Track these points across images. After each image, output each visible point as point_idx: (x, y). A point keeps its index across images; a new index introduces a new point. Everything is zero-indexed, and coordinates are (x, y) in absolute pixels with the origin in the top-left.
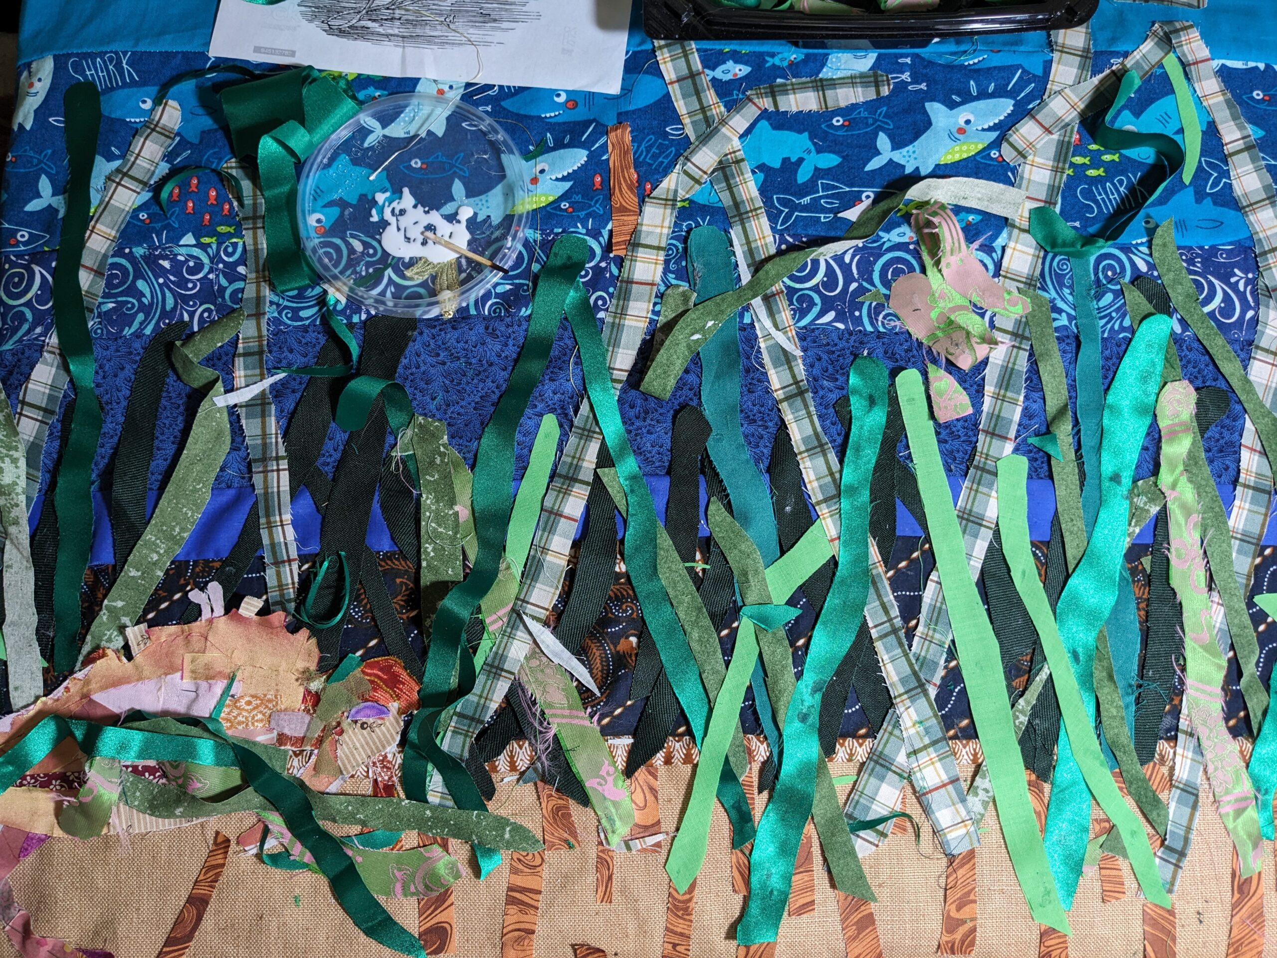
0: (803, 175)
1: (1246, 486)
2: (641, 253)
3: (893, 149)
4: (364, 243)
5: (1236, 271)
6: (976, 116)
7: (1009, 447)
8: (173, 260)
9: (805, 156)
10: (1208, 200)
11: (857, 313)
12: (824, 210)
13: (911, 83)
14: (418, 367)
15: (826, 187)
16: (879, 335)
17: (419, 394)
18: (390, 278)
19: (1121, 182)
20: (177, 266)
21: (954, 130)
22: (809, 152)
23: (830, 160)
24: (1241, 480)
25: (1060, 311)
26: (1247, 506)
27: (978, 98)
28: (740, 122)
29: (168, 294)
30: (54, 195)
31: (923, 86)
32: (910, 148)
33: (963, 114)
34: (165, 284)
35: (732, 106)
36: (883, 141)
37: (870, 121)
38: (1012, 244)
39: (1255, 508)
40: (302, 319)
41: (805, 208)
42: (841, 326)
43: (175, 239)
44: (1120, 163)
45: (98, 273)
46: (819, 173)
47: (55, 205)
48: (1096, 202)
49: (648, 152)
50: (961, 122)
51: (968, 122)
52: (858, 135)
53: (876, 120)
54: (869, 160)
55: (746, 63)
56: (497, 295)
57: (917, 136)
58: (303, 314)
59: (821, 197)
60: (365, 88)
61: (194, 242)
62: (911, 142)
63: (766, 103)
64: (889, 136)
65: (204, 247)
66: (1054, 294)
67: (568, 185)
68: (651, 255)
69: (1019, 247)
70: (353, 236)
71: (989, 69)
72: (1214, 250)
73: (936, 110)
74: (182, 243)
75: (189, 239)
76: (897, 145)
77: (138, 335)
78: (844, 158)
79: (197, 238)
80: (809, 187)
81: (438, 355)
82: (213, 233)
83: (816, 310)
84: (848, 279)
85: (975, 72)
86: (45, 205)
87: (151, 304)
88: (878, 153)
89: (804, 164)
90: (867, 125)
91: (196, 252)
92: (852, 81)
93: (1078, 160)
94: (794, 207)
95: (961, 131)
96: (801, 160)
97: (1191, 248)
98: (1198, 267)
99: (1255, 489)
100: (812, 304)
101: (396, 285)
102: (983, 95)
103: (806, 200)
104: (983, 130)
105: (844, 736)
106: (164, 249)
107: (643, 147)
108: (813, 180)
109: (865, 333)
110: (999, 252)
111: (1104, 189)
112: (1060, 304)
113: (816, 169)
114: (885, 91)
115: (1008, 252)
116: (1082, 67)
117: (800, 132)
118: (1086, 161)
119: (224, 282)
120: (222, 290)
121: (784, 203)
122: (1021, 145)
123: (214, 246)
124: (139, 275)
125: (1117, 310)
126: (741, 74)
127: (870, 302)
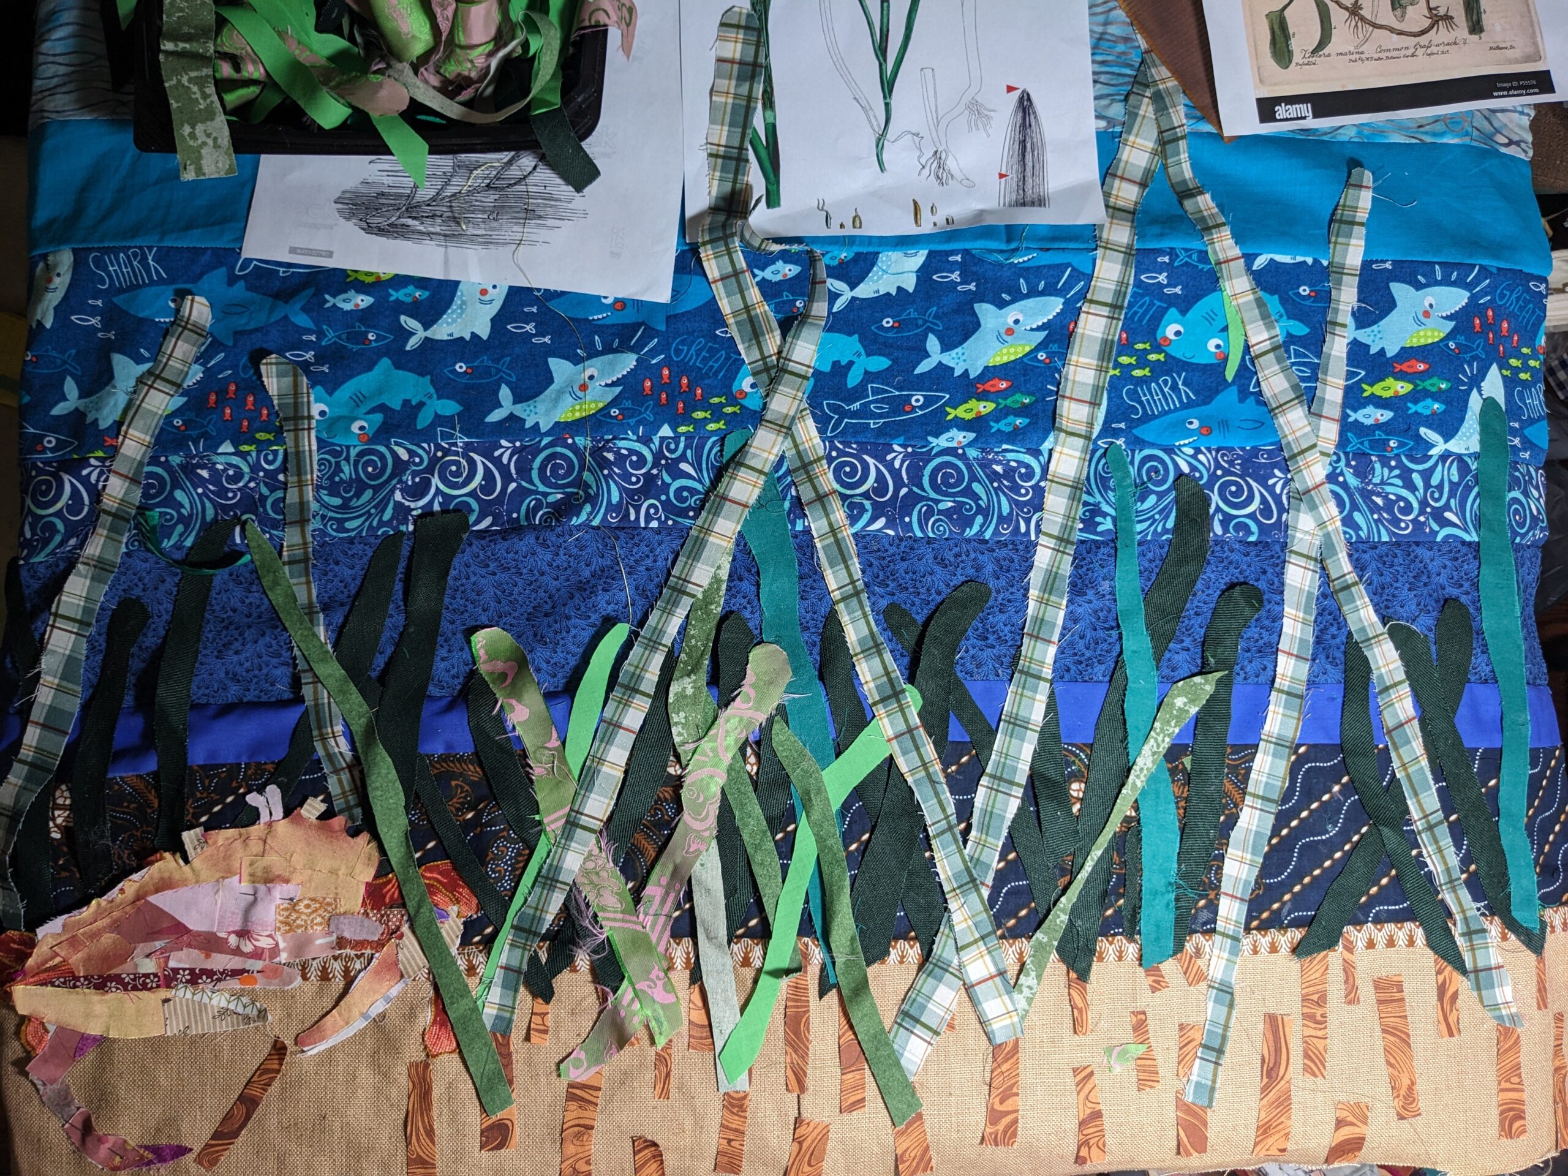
0: (853, 379)
1: (1280, 691)
3: (942, 351)
4: (409, 451)
5: (1277, 472)
6: (1025, 315)
7: (1053, 650)
8: (212, 469)
9: (854, 359)
11: (907, 519)
12: (874, 416)
13: (960, 284)
14: (468, 578)
15: (876, 392)
16: (930, 541)
17: (470, 606)
18: (437, 488)
19: (1165, 382)
20: (216, 476)
21: (1003, 331)
22: (859, 355)
23: (880, 363)
24: (1276, 685)
25: (1105, 515)
26: (1281, 710)
27: (1027, 296)
29: (208, 504)
30: (80, 397)
31: (972, 287)
32: (959, 350)
33: (1012, 313)
34: (204, 494)
36: (933, 343)
37: (920, 322)
38: (1058, 448)
39: (1289, 713)
40: (348, 531)
41: (854, 414)
42: (891, 533)
43: (213, 446)
44: (1165, 362)
45: (134, 481)
47: (82, 409)
48: (1141, 403)
49: (698, 355)
50: (1010, 321)
51: (1017, 322)
52: (908, 337)
53: (926, 321)
54: (919, 363)
55: (796, 263)
56: (549, 505)
57: (966, 338)
58: (348, 525)
59: (871, 402)
60: (405, 286)
61: (232, 450)
62: (961, 343)
64: (939, 338)
65: (244, 455)
66: (1099, 498)
67: (618, 390)
69: (1065, 450)
70: (397, 444)
71: (1039, 267)
72: (1255, 451)
73: (985, 311)
74: (220, 451)
75: (227, 447)
76: (946, 347)
77: (178, 547)
78: (895, 361)
79: (235, 445)
80: (859, 392)
81: (487, 566)
82: (252, 441)
83: (866, 517)
84: (899, 484)
85: (1024, 271)
86: (72, 408)
87: (191, 515)
88: (927, 355)
89: (854, 368)
90: (917, 326)
91: (235, 460)
93: (1124, 360)
94: (844, 414)
95: (1010, 332)
96: (851, 363)
97: (1233, 449)
98: (1237, 469)
99: (1288, 693)
100: (863, 510)
101: (444, 495)
102: (1033, 293)
103: (856, 406)
104: (1032, 330)
105: (896, 938)
106: (202, 458)
107: (692, 351)
108: (862, 385)
109: (915, 540)
110: (1046, 455)
111: (1149, 389)
112: (1105, 508)
113: (866, 372)
115: (1055, 456)
116: (1126, 264)
117: (850, 334)
118: (1133, 361)
119: (265, 491)
120: (263, 499)
121: (835, 409)
123: (254, 454)
124: (175, 484)
125: (1160, 512)
126: (790, 275)
127: (920, 508)
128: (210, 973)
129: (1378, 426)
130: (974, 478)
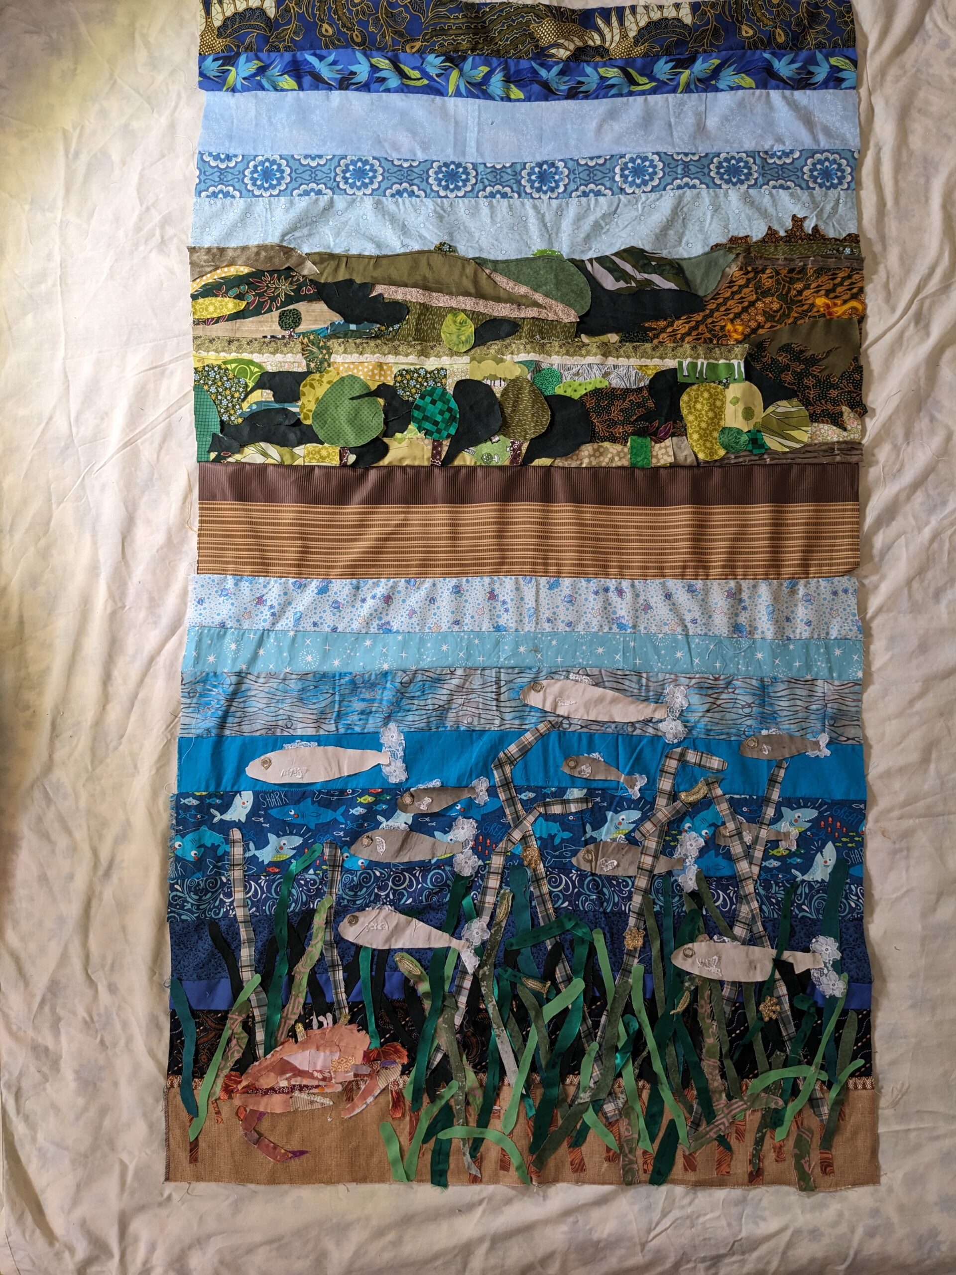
0: (557, 841)
2: (491, 876)
3: (593, 831)
5: (730, 888)
6: (626, 817)
7: (636, 961)
10: (720, 857)
11: (577, 902)
12: (564, 858)
13: (600, 803)
15: (566, 847)
21: (617, 823)
22: (559, 831)
23: (567, 835)
25: (657, 904)
28: (531, 818)
31: (605, 804)
32: (599, 830)
33: (621, 816)
35: (529, 811)
36: (589, 827)
37: (584, 819)
41: (555, 857)
46: (563, 840)
49: (494, 830)
50: (620, 819)
51: (623, 820)
52: (579, 825)
53: (586, 818)
55: (533, 792)
59: (563, 852)
62: (600, 828)
63: (542, 810)
66: (655, 897)
68: (495, 876)
69: (642, 876)
72: (721, 879)
73: (610, 815)
78: (573, 834)
80: (558, 847)
83: (561, 901)
84: (574, 887)
88: (586, 833)
92: (578, 801)
93: (668, 838)
94: (552, 856)
95: (620, 824)
96: (556, 835)
98: (713, 887)
100: (559, 898)
103: (558, 853)
107: (491, 828)
108: (561, 843)
112: (657, 901)
114: (590, 805)
116: (669, 799)
117: (555, 822)
118: (671, 838)
122: (644, 831)
125: (681, 904)
127: (583, 898)
128: (307, 1086)
129: (775, 868)
130: (604, 886)
